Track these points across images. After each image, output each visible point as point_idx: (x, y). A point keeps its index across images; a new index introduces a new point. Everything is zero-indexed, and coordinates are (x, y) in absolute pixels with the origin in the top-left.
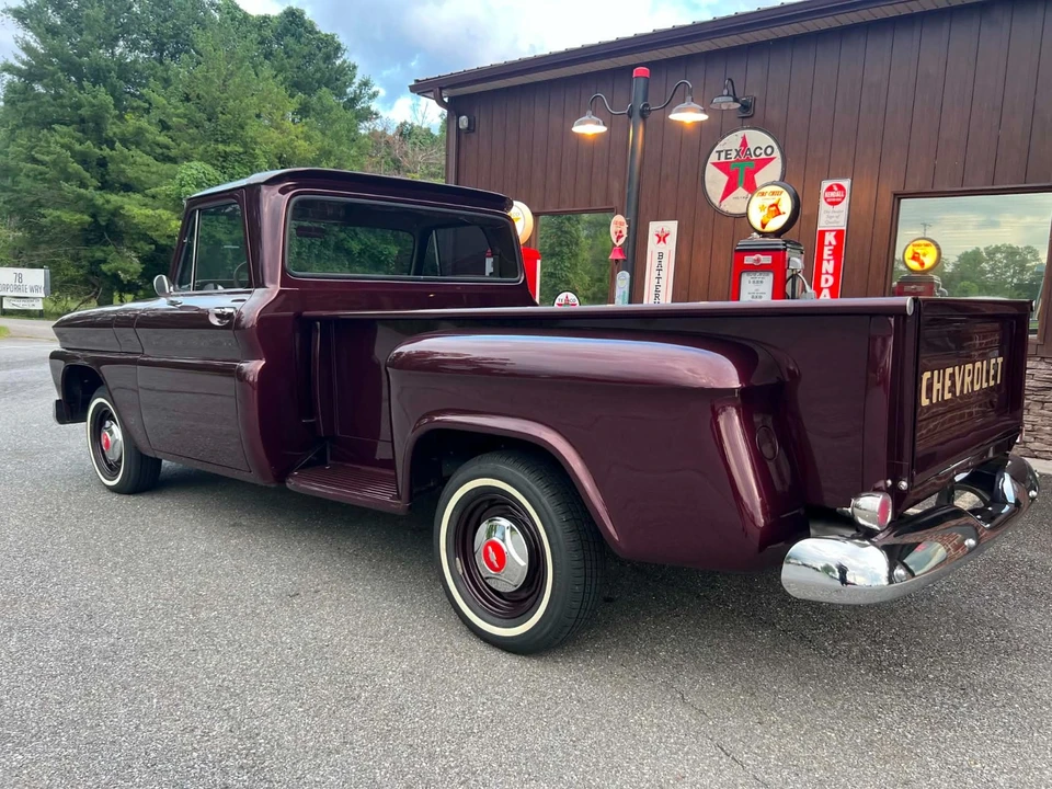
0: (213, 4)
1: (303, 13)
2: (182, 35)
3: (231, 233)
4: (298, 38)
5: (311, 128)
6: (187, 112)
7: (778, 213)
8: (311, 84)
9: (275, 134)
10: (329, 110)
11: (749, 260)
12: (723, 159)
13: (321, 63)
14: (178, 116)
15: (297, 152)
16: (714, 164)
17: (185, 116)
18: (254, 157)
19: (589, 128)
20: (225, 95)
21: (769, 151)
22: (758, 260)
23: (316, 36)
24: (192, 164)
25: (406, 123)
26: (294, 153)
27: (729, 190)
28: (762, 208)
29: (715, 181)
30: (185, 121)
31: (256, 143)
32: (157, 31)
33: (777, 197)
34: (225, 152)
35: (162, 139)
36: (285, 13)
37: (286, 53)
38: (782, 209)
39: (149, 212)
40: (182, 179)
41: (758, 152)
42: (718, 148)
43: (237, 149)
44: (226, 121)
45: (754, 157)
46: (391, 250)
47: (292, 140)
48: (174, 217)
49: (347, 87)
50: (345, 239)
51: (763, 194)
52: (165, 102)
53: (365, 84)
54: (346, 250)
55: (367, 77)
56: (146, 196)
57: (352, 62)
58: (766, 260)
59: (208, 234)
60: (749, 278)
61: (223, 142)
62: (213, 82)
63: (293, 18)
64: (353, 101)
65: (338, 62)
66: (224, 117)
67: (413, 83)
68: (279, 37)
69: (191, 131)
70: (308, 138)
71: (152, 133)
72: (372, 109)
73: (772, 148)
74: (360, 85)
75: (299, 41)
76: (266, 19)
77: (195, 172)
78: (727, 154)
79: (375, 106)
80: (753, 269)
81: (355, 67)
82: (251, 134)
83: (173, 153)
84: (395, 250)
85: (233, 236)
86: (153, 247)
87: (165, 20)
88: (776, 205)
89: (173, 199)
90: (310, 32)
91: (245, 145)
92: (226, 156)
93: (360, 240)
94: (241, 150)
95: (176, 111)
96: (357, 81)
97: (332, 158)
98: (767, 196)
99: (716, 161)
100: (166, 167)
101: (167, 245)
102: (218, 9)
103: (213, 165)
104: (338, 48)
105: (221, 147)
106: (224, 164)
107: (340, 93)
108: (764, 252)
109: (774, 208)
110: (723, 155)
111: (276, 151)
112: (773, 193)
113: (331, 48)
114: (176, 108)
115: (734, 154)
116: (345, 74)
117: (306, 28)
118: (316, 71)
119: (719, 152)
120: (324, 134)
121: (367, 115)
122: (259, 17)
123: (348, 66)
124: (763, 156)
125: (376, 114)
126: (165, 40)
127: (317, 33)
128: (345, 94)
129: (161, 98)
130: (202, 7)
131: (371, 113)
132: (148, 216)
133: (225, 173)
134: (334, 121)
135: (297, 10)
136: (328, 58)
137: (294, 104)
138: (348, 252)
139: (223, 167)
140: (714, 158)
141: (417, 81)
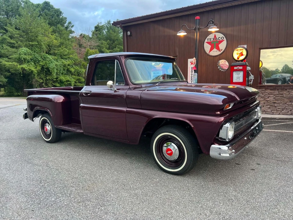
0: (22, 1)
1: (49, 3)
2: (14, 10)
3: (36, 68)
4: (49, 10)
5: (57, 37)
6: (19, 33)
7: (242, 55)
8: (54, 23)
9: (46, 38)
10: (62, 31)
11: (235, 68)
12: (209, 41)
13: (56, 17)
14: (17, 34)
15: (54, 44)
16: (206, 42)
17: (19, 34)
18: (41, 45)
19: (182, 34)
20: (31, 27)
21: (223, 38)
22: (239, 68)
23: (54, 9)
24: (22, 48)
25: (82, 34)
26: (53, 44)
27: (211, 49)
28: (238, 54)
29: (207, 47)
30: (19, 36)
31: (41, 41)
32: (6, 9)
33: (242, 51)
34: (32, 44)
35: (12, 41)
36: (44, 3)
37: (46, 14)
38: (243, 54)
39: (11, 63)
40: (20, 53)
41: (219, 39)
42: (207, 38)
43: (36, 43)
44: (32, 35)
45: (218, 40)
46: (83, 70)
47: (52, 40)
48: (18, 64)
49: (65, 24)
50: (69, 68)
51: (237, 50)
52: (12, 30)
53: (70, 23)
54: (70, 71)
55: (70, 21)
56: (9, 58)
57: (65, 17)
58: (241, 68)
59: (29, 69)
60: (235, 73)
61: (31, 41)
62: (27, 24)
63: (47, 4)
64: (67, 28)
65: (61, 17)
66: (31, 34)
67: (113, 23)
68: (43, 10)
69: (21, 38)
70: (56, 39)
71: (9, 40)
72: (72, 30)
73: (223, 37)
74: (68, 23)
75: (49, 11)
76: (38, 5)
77: (24, 51)
78: (210, 40)
79: (73, 29)
80: (236, 70)
81: (66, 18)
82: (39, 39)
83: (16, 45)
84: (84, 71)
85: (37, 69)
86: (10, 73)
87: (8, 6)
88: (242, 53)
89: (17, 59)
90: (52, 8)
91: (38, 42)
92: (32, 46)
93: (74, 68)
94: (37, 44)
95: (16, 33)
96: (67, 22)
97: (64, 45)
98: (239, 51)
99: (207, 41)
100: (14, 50)
101: (14, 73)
102: (24, 2)
103: (29, 48)
104: (61, 13)
105: (31, 43)
106: (32, 48)
107: (63, 26)
108: (240, 66)
109: (241, 54)
110: (209, 40)
111: (48, 43)
112: (241, 50)
113: (58, 13)
114: (16, 32)
115: (212, 39)
116: (64, 20)
117: (51, 7)
118: (55, 20)
119: (208, 39)
120: (60, 38)
121: (71, 32)
122: (37, 4)
123: (64, 18)
124: (221, 40)
125: (74, 32)
126: (9, 12)
127: (54, 8)
128: (64, 26)
129: (11, 29)
130: (19, 1)
131: (72, 31)
132: (10, 65)
133: (32, 50)
134: (63, 34)
135: (48, 2)
136: (58, 16)
137: (51, 30)
138: (71, 72)
139: (32, 49)
140: (206, 41)
141: (114, 22)
